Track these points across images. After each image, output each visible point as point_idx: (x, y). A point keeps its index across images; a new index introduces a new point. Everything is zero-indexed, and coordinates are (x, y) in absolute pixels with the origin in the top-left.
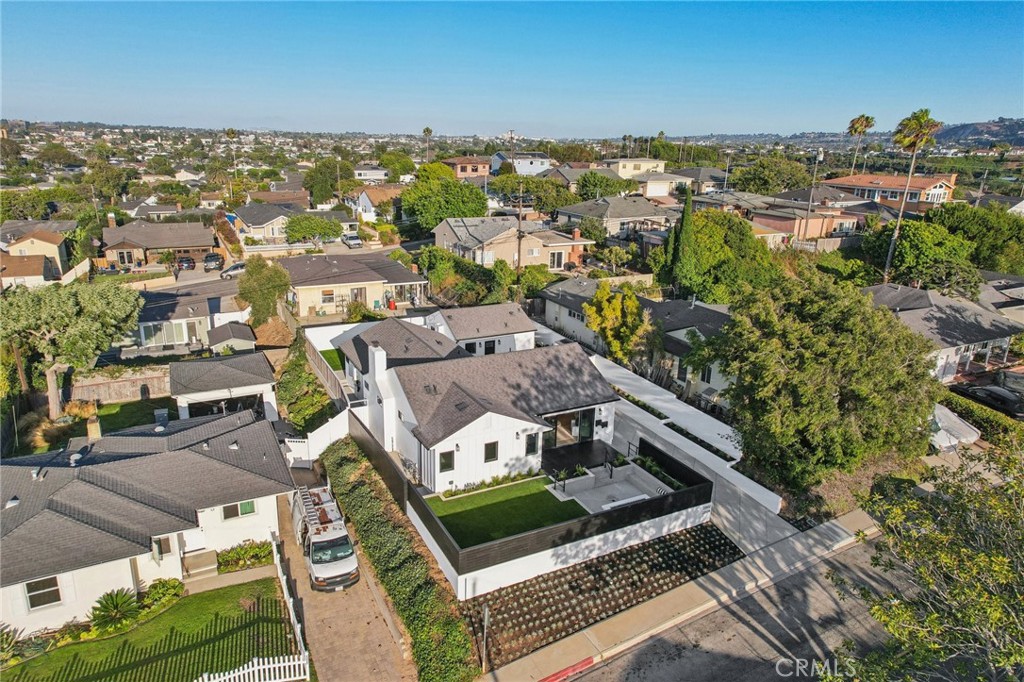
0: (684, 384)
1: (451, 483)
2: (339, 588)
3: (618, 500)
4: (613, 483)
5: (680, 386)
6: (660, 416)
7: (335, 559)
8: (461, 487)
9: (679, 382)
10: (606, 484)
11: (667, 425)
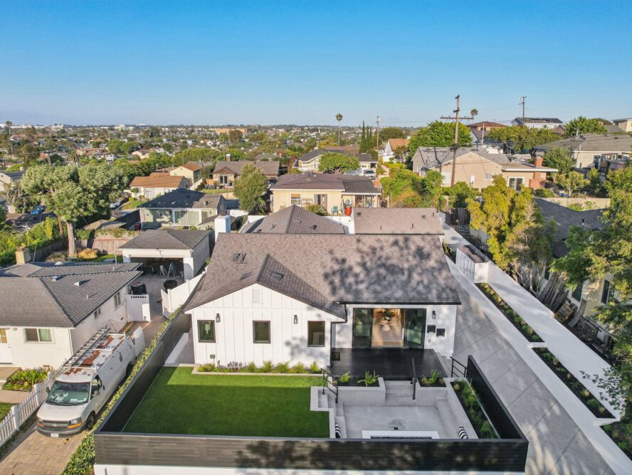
0: (578, 304)
1: (213, 357)
2: (55, 435)
3: (403, 429)
4: (414, 406)
5: (572, 306)
6: (532, 337)
7: (66, 403)
8: (224, 363)
9: (574, 301)
10: (403, 405)
11: (537, 350)
